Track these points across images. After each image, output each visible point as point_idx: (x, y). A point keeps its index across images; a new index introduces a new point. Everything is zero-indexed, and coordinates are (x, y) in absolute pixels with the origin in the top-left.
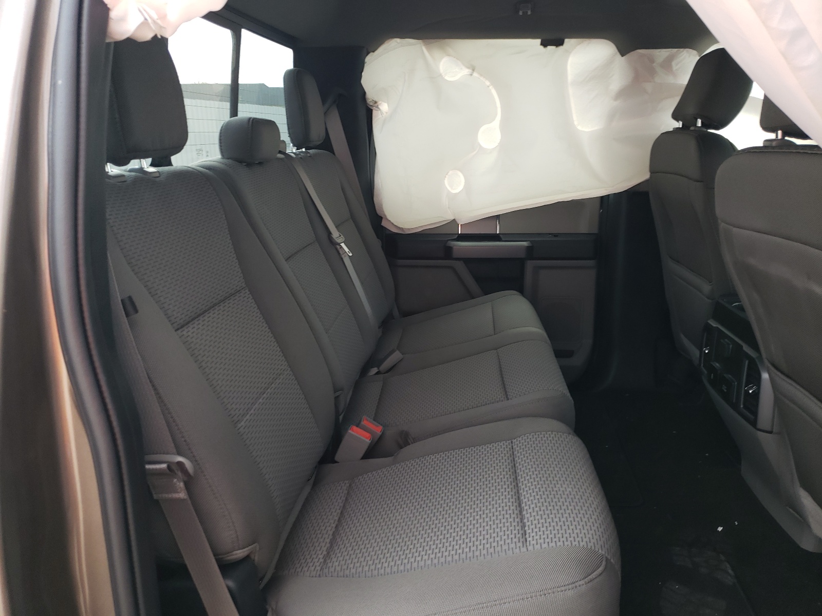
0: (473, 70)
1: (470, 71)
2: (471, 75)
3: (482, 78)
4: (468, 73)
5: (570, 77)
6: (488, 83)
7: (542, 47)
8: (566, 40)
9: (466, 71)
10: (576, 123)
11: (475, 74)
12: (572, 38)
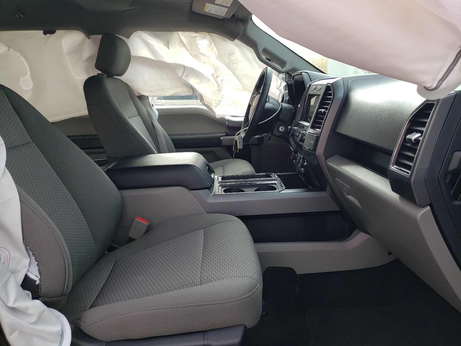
0: (10, 48)
1: (8, 48)
2: (9, 50)
3: (15, 52)
4: (7, 49)
5: (65, 51)
6: (19, 54)
7: (44, 35)
8: (57, 31)
9: (6, 48)
10: (73, 75)
11: (11, 50)
12: (60, 30)
